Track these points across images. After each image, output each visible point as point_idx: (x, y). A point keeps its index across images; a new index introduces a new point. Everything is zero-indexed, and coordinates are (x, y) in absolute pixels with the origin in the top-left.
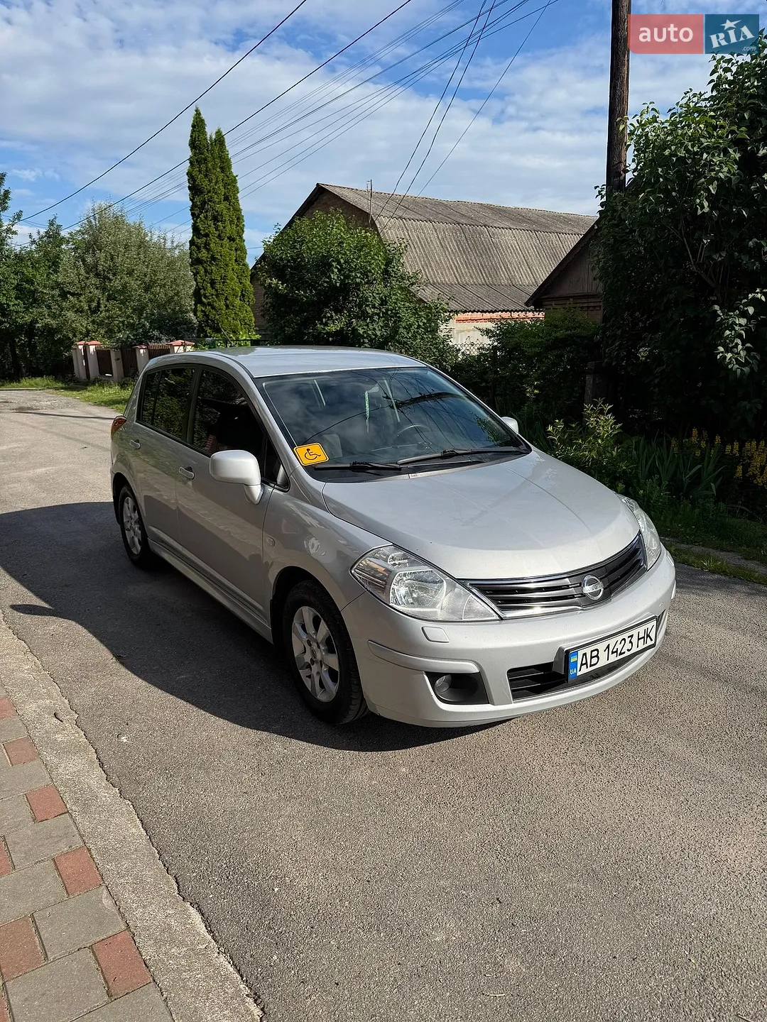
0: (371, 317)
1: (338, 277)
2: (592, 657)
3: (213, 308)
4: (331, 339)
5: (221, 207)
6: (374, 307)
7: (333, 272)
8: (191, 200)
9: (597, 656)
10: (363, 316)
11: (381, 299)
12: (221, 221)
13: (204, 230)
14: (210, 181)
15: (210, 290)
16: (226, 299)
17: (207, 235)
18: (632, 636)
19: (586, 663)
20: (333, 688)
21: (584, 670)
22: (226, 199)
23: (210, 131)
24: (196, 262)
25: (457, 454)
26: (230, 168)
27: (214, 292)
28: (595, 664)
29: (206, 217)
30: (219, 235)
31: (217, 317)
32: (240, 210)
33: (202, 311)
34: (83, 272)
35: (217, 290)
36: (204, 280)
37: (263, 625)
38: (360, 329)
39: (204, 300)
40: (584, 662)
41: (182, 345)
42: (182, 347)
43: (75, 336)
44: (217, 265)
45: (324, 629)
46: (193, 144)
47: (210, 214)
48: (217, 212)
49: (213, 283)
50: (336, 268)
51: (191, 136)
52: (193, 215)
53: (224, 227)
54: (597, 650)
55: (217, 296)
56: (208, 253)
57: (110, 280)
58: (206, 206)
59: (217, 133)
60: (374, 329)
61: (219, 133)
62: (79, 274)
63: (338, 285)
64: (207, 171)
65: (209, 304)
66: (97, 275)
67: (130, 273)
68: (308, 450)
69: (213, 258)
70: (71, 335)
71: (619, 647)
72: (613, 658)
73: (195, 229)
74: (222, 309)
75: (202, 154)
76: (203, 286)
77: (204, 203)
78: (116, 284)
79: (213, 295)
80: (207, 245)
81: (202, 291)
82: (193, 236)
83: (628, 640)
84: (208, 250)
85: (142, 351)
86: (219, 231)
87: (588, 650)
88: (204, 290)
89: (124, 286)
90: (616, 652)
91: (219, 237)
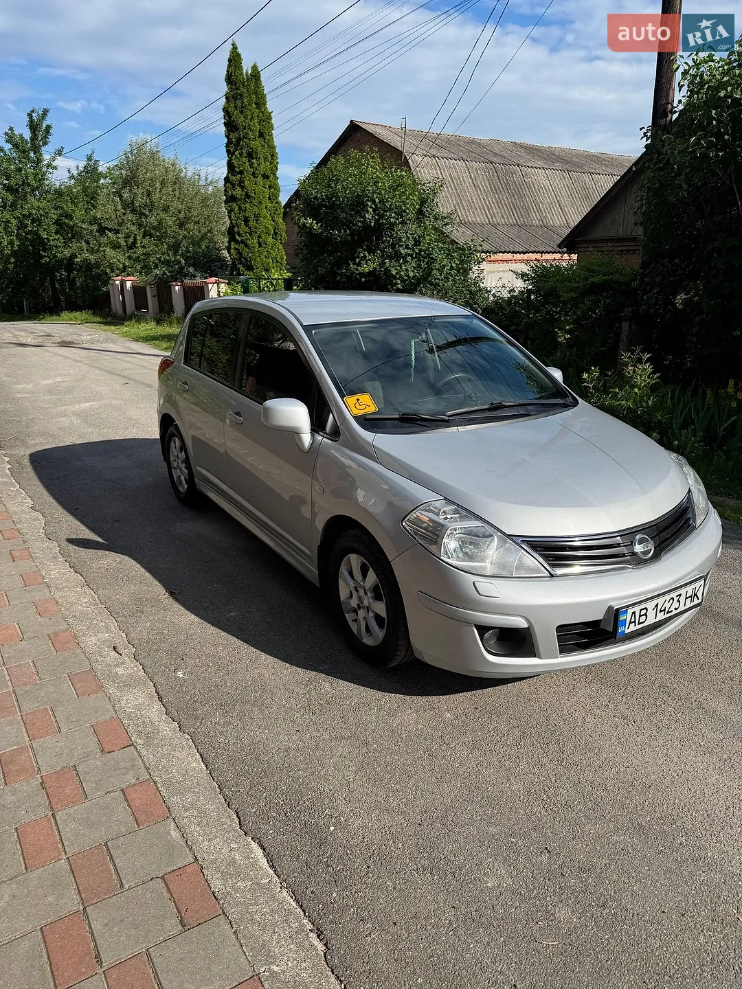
0: (404, 258)
1: (372, 217)
2: (640, 616)
3: (246, 245)
4: (363, 280)
5: (256, 144)
6: (407, 247)
7: (368, 212)
8: (226, 136)
9: (646, 615)
10: (396, 256)
11: (415, 239)
12: (256, 158)
13: (239, 168)
14: (245, 117)
15: (243, 228)
16: (259, 237)
17: (241, 173)
18: (680, 595)
19: (635, 622)
20: (380, 634)
21: (633, 628)
22: (261, 135)
23: (246, 67)
24: (231, 199)
25: (505, 406)
26: (265, 104)
27: (247, 229)
28: (643, 622)
29: (241, 154)
30: (253, 173)
31: (250, 255)
32: (273, 147)
33: (236, 249)
34: (119, 207)
35: (250, 228)
36: (238, 218)
37: (310, 569)
38: (393, 269)
39: (238, 238)
40: (633, 620)
41: (216, 283)
42: (216, 285)
43: (112, 271)
44: (251, 202)
45: (372, 577)
46: (230, 80)
47: (244, 151)
48: (252, 148)
49: (246, 221)
50: (371, 207)
51: (228, 71)
52: (228, 151)
53: (259, 165)
54: (646, 609)
55: (250, 234)
56: (243, 191)
57: (146, 216)
58: (241, 143)
59: (253, 67)
60: (407, 270)
61: (255, 68)
62: (116, 210)
63: (372, 224)
64: (243, 107)
65: (243, 242)
66: (134, 211)
67: (166, 209)
68: (358, 400)
69: (247, 196)
70: (108, 271)
71: (667, 605)
72: (661, 616)
73: (230, 166)
74: (255, 247)
75: (239, 89)
76: (237, 224)
77: (239, 140)
78: (153, 220)
79: (246, 232)
80: (241, 182)
81: (236, 229)
82: (228, 173)
83: (676, 599)
84: (243, 188)
85: (177, 288)
86: (253, 168)
87: (637, 609)
88: (238, 228)
89: (160, 223)
90: (664, 610)
91: (254, 175)
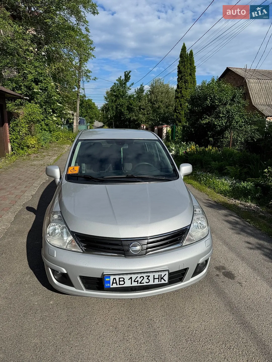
0: (221, 118)
1: (209, 102)
2: (120, 281)
3: (180, 114)
5: (188, 78)
6: (223, 114)
8: (178, 76)
9: (123, 281)
10: (217, 117)
12: (187, 83)
13: (181, 86)
14: (185, 69)
15: (180, 108)
16: (185, 111)
17: (181, 88)
18: (148, 276)
19: (116, 283)
21: (115, 286)
22: (190, 75)
23: (188, 52)
24: (177, 97)
26: (193, 64)
27: (181, 108)
28: (122, 285)
29: (182, 82)
30: (186, 88)
31: (181, 117)
32: (195, 79)
33: (176, 115)
34: (147, 101)
35: (182, 108)
36: (178, 104)
38: (215, 122)
39: (177, 111)
41: (166, 127)
42: (166, 128)
43: (141, 123)
44: (183, 98)
46: (181, 56)
47: (183, 80)
48: (186, 79)
49: (181, 105)
50: (209, 99)
51: (181, 53)
52: (178, 81)
53: (188, 85)
54: (123, 278)
55: (182, 110)
56: (181, 94)
57: (155, 104)
58: (182, 78)
59: (190, 51)
60: (222, 123)
62: (145, 102)
63: (209, 105)
64: (184, 65)
65: (179, 113)
66: (151, 103)
67: (161, 102)
69: (182, 96)
70: (140, 122)
71: (139, 280)
72: (135, 284)
73: (178, 86)
74: (183, 114)
75: (184, 59)
76: (177, 106)
77: (182, 76)
78: (157, 106)
79: (180, 109)
80: (181, 91)
81: (177, 108)
82: (177, 88)
83: (146, 278)
84: (181, 93)
85: (156, 128)
86: (186, 86)
87: (117, 277)
88: (178, 108)
89: (159, 106)
90: (137, 282)
91: (186, 89)
